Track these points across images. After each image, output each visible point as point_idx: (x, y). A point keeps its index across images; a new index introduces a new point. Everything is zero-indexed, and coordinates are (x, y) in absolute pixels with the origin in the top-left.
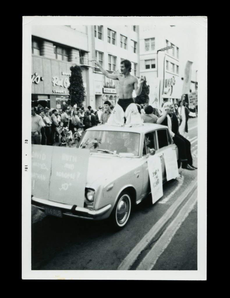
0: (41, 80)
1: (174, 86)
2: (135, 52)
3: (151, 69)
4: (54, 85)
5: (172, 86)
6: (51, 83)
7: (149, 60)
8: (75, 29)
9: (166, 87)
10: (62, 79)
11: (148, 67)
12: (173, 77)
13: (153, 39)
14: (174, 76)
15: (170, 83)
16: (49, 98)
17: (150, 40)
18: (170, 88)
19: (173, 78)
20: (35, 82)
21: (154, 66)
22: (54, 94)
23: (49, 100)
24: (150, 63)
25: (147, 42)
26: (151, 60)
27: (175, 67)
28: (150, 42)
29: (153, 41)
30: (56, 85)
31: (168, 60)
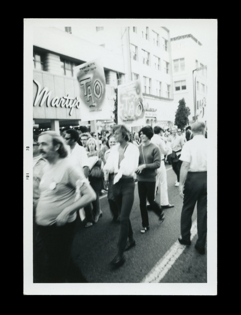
1: (205, 108)
2: (167, 73)
3: (181, 91)
5: (203, 109)
7: (179, 81)
9: (198, 109)
11: (178, 89)
12: (204, 98)
13: (182, 59)
15: (201, 104)
16: (89, 123)
17: (179, 60)
18: (202, 110)
19: (204, 100)
20: (76, 106)
21: (184, 88)
23: (89, 125)
24: (180, 85)
25: (176, 63)
26: (182, 81)
28: (179, 62)
29: (182, 62)
31: (198, 81)
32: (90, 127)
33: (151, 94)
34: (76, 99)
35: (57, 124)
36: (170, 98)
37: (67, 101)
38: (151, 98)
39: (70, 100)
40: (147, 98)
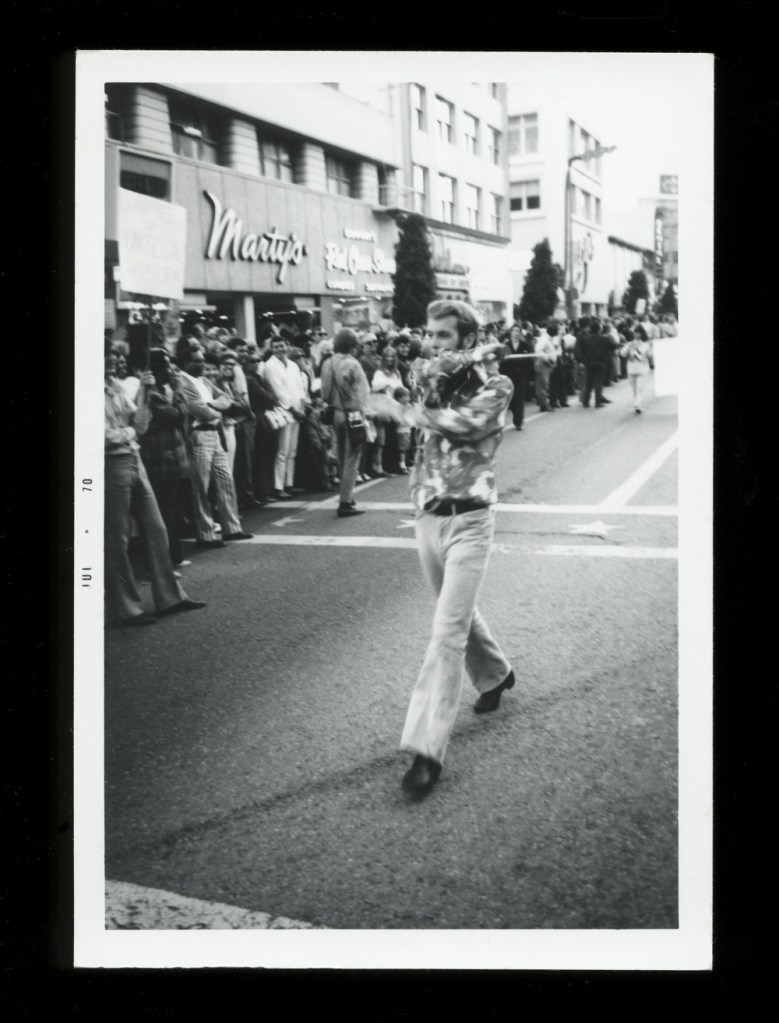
0: (304, 253)
1: (591, 265)
2: (496, 162)
3: (525, 212)
4: (330, 267)
5: (585, 265)
6: (322, 262)
7: (520, 183)
8: (367, 104)
9: (571, 267)
10: (345, 250)
11: (516, 205)
12: (589, 235)
13: (532, 117)
14: (591, 231)
15: (580, 254)
16: (317, 304)
17: (522, 120)
18: (582, 269)
19: (588, 238)
21: (534, 202)
22: (329, 292)
23: (317, 309)
24: (523, 193)
25: (514, 128)
26: (527, 183)
27: (593, 201)
28: (524, 125)
29: (531, 125)
30: (334, 267)
31: (574, 182)
32: (318, 314)
33: (456, 223)
34: (291, 238)
35: (249, 307)
36: (503, 234)
37: (274, 243)
38: (457, 235)
39: (278, 241)
40: (448, 237)
